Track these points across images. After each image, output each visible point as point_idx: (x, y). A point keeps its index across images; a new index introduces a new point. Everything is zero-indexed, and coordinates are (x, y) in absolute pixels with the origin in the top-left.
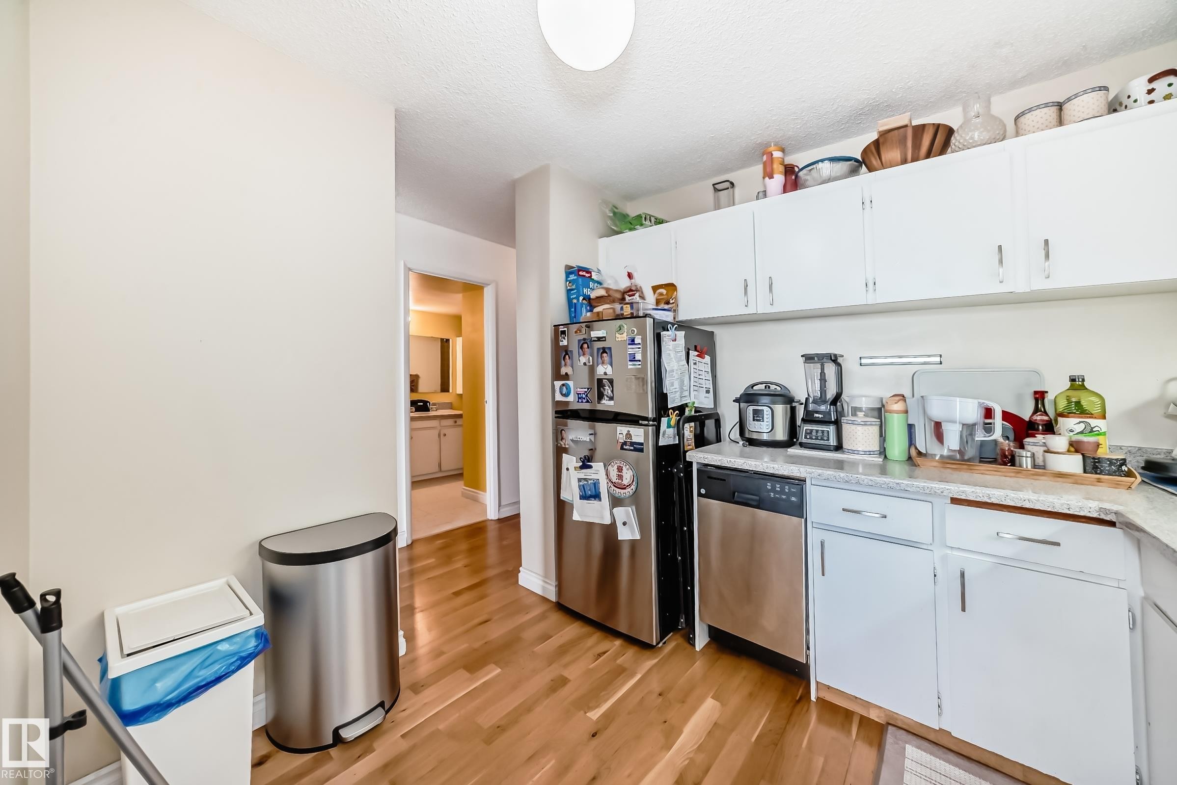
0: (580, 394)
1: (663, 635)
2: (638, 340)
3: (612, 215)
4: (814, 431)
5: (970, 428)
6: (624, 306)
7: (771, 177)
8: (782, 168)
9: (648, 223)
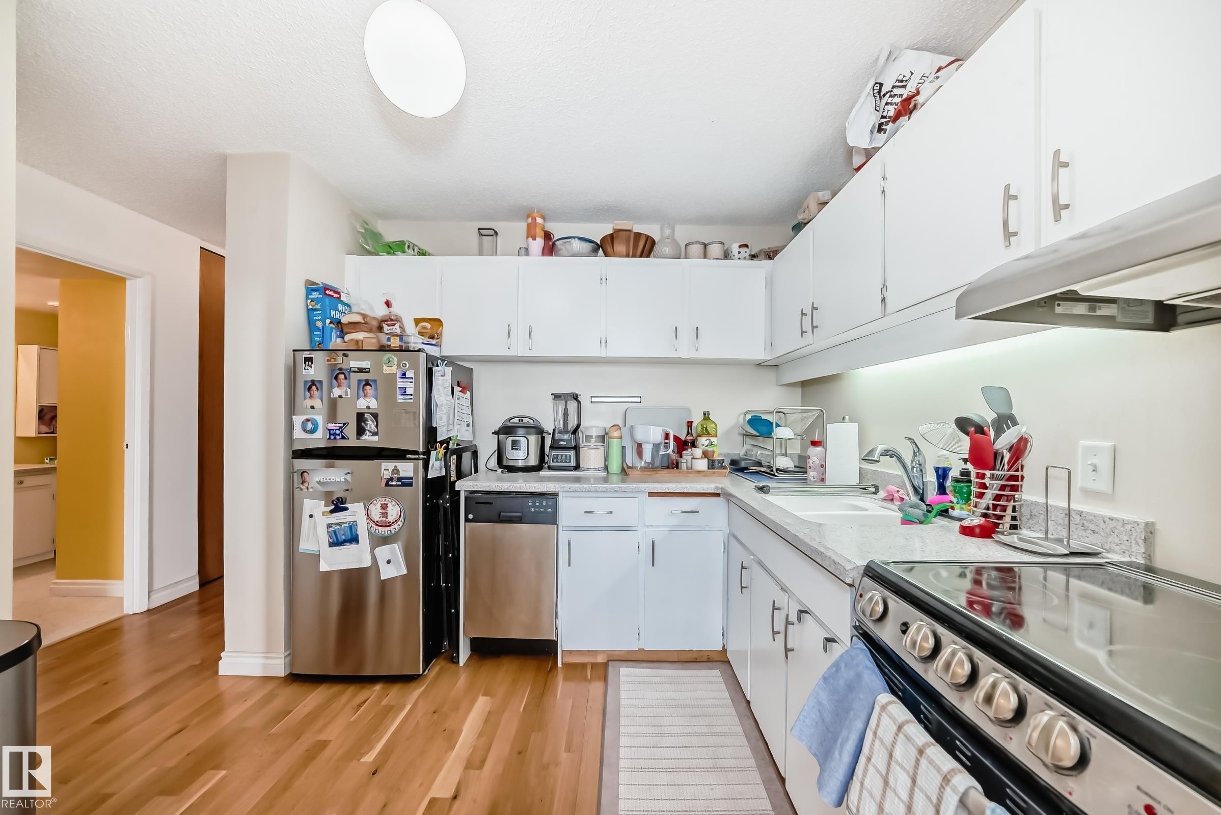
0: (333, 430)
1: (427, 662)
2: (410, 374)
3: (363, 231)
4: (560, 456)
5: (656, 446)
6: (392, 338)
7: (534, 239)
8: (542, 234)
9: (411, 251)
